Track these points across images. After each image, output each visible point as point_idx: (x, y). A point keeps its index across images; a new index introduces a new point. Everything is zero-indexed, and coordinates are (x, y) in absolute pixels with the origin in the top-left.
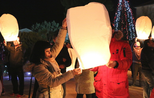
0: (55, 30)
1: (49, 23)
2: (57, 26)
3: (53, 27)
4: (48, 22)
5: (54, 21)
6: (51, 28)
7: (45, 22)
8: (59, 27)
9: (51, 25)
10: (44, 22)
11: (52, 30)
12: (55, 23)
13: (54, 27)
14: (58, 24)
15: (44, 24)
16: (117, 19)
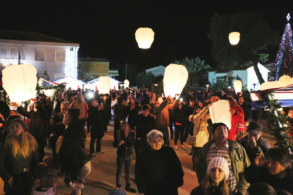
0: (199, 69)
1: (192, 60)
2: (202, 64)
3: (196, 66)
4: (190, 59)
5: (198, 58)
6: (194, 66)
7: (187, 59)
8: (204, 65)
9: (195, 63)
10: (185, 59)
11: (195, 69)
12: (200, 60)
13: (198, 65)
14: (203, 61)
15: (185, 61)
16: (279, 62)
